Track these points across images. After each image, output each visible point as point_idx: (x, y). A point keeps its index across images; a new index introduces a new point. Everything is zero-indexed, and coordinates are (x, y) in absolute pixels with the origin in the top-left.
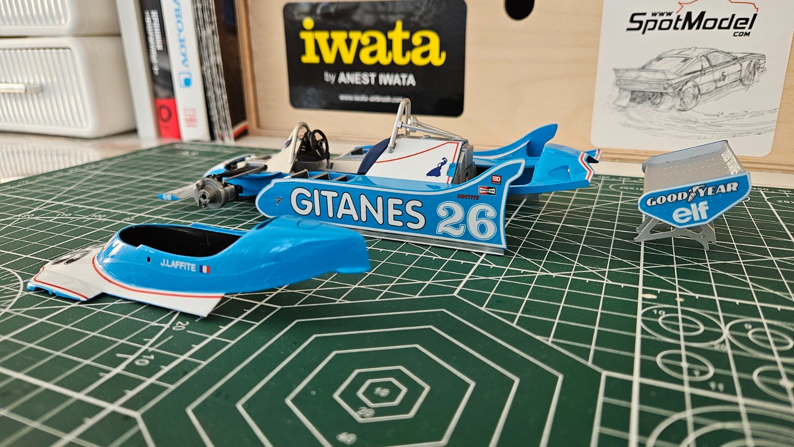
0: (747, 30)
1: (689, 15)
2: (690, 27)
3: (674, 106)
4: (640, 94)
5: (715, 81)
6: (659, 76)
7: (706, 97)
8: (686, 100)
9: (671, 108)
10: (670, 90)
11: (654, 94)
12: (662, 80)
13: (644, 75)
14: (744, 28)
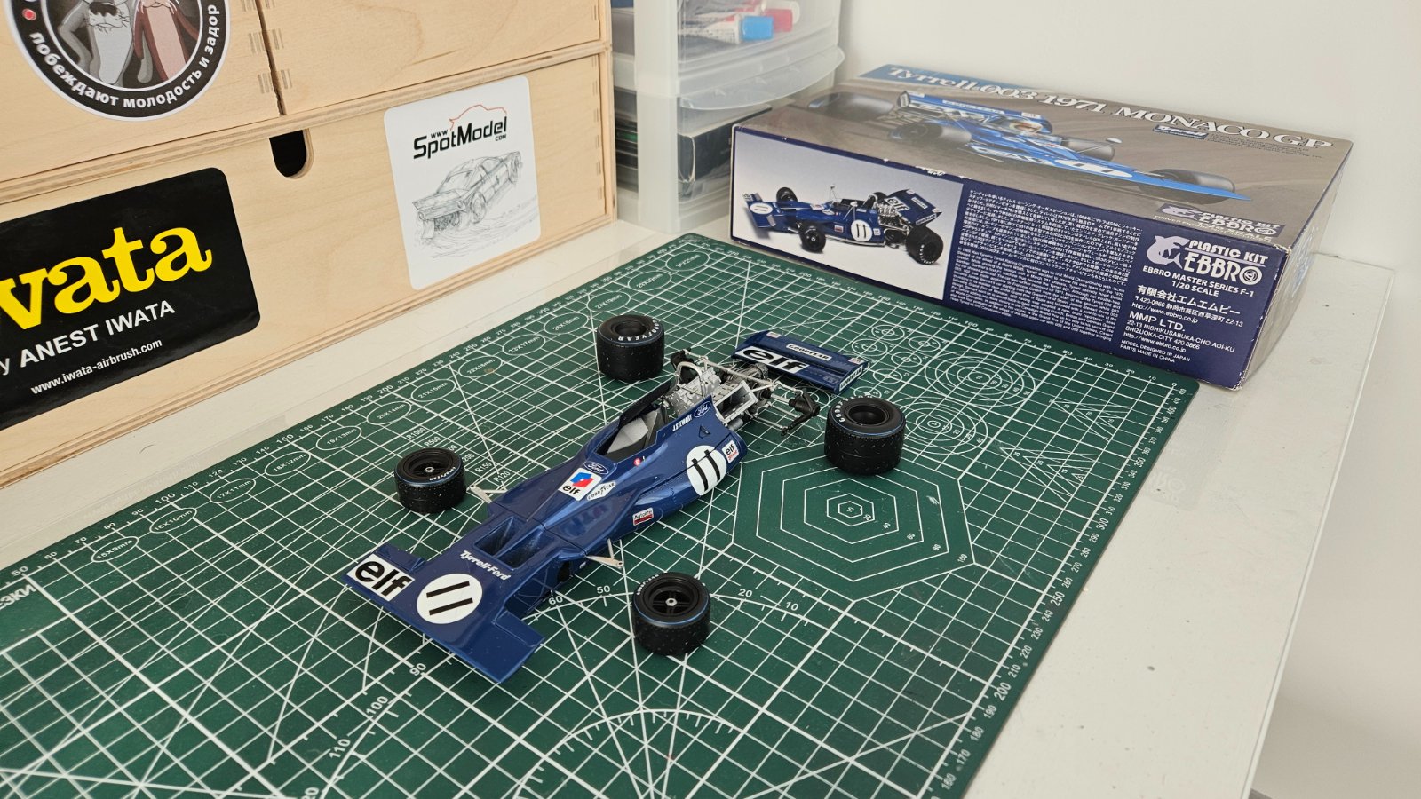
0: (503, 133)
1: (460, 129)
2: (464, 142)
3: (470, 221)
4: (442, 220)
5: (493, 186)
6: (452, 196)
7: (490, 203)
8: (477, 212)
9: (468, 225)
10: (464, 207)
11: (452, 214)
12: (455, 200)
13: (439, 198)
14: (501, 132)
